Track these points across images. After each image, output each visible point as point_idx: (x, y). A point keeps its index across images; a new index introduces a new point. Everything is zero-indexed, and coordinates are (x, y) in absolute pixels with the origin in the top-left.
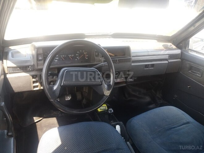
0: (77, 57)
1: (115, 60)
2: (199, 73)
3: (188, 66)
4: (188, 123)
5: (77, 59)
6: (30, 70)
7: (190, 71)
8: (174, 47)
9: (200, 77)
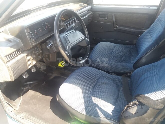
0: (44, 29)
1: (70, 22)
2: (105, 17)
3: (97, 15)
4: (115, 46)
5: (45, 30)
6: (22, 51)
7: (100, 18)
8: (86, 5)
9: (108, 19)
